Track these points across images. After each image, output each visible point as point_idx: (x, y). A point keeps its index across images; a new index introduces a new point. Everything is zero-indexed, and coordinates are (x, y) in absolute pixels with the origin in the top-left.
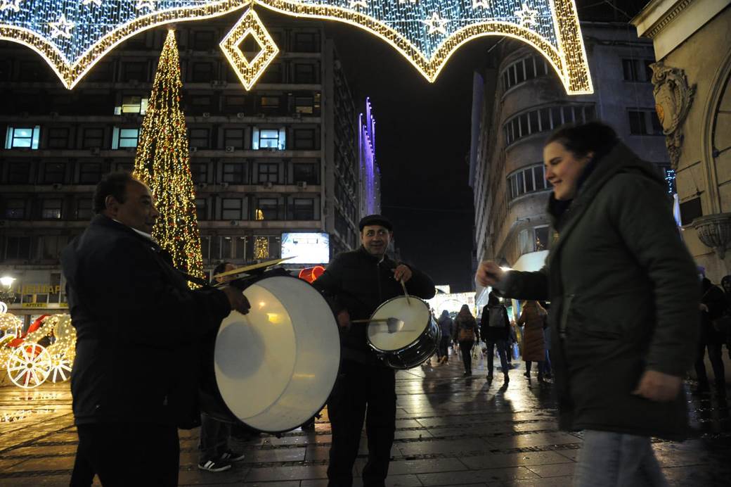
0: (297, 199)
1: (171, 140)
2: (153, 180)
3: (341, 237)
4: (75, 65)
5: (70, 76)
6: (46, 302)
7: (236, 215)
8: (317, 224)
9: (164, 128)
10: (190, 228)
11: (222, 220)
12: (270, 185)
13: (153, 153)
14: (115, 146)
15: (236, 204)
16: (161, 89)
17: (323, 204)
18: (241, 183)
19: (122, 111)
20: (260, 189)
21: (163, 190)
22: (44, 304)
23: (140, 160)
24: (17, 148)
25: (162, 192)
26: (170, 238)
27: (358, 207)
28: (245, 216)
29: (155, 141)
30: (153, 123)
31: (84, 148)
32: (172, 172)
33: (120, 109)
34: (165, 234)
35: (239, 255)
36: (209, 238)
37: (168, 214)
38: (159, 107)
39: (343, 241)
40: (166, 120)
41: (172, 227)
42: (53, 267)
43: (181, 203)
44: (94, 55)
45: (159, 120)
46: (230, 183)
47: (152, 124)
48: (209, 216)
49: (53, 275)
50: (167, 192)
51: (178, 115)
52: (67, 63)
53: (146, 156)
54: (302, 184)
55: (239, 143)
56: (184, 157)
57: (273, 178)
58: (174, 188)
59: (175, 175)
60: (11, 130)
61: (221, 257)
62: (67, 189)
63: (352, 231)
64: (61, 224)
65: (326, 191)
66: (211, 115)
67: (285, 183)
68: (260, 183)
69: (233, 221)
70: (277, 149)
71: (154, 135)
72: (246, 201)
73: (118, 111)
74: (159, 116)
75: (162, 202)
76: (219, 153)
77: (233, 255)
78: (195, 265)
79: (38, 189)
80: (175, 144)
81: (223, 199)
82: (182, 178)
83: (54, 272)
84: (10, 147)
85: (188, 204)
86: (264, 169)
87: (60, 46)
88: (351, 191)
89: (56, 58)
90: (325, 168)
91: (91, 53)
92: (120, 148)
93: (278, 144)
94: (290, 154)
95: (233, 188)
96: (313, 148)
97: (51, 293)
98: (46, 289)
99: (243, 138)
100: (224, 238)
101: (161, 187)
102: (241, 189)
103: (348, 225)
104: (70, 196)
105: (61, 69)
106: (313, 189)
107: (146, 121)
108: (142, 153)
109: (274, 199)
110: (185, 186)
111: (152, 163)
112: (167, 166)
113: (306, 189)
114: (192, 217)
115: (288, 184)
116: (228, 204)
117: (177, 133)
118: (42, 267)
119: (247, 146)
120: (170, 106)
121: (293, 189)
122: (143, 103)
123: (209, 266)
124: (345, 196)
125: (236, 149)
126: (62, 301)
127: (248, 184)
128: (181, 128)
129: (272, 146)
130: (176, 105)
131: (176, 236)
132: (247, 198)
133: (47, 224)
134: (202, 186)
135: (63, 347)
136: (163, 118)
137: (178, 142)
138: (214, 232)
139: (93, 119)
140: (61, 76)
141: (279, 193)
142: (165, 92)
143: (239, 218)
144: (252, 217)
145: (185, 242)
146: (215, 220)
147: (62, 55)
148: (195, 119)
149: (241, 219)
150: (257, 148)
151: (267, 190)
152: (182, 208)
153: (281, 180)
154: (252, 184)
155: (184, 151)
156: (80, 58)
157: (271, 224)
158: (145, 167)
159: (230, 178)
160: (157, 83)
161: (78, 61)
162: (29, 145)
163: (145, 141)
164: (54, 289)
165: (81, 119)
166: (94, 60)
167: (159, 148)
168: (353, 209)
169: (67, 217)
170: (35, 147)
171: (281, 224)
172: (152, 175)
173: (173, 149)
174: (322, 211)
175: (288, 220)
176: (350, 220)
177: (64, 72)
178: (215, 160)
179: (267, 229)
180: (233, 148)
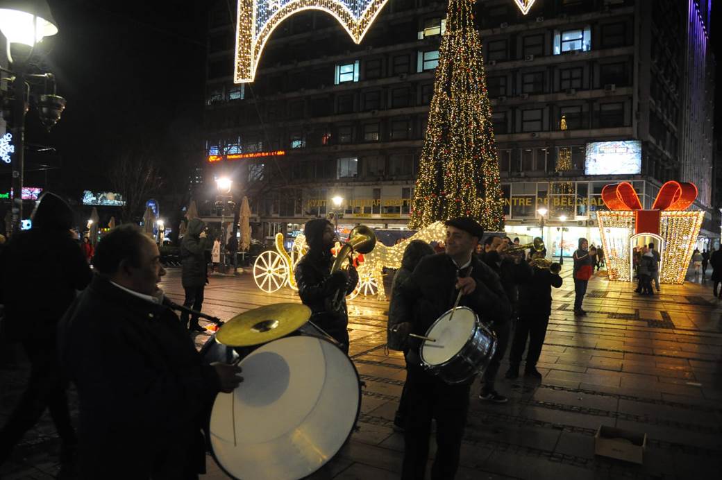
0: (604, 104)
1: (466, 60)
2: (451, 102)
3: (658, 143)
4: (361, 20)
5: (357, 31)
6: (370, 213)
7: (536, 126)
8: (628, 131)
9: (460, 49)
10: (487, 147)
11: (522, 132)
12: (573, 91)
13: (450, 76)
14: (420, 70)
15: (536, 114)
16: (455, 9)
17: (635, 107)
18: (542, 93)
19: (424, 35)
20: (562, 97)
21: (460, 110)
22: (369, 215)
23: (439, 83)
24: (343, 83)
25: (459, 113)
26: (468, 158)
27: (681, 107)
28: (546, 127)
29: (452, 63)
30: (450, 45)
31: (395, 75)
32: (469, 92)
33: (422, 33)
34: (464, 154)
35: (540, 167)
36: (509, 151)
37: (466, 134)
38: (454, 29)
39: (660, 148)
40: (461, 41)
41: (471, 147)
42: (374, 183)
43: (478, 122)
44: (376, 6)
45: (454, 42)
46: (530, 94)
47: (449, 47)
48: (509, 131)
49: (375, 190)
50: (464, 112)
51: (472, 34)
52: (354, 18)
53: (444, 79)
54: (611, 86)
55: (539, 50)
56: (480, 76)
57: (577, 83)
58: (471, 109)
59: (471, 95)
60: (338, 67)
61: (521, 170)
62: (382, 114)
63: (672, 135)
64: (379, 146)
65: (639, 92)
66: (509, 24)
67: (591, 88)
68: (562, 91)
69: (533, 133)
70: (581, 51)
71: (450, 58)
72: (546, 111)
73: (421, 35)
74: (455, 37)
75: (460, 123)
76: (519, 64)
77: (534, 165)
78: (493, 182)
79: (361, 116)
80: (471, 64)
81: (522, 111)
82: (478, 97)
83: (376, 187)
84: (338, 83)
85: (485, 122)
86: (566, 75)
87: (348, 5)
88: (672, 88)
89: (345, 16)
90: (639, 65)
91: (373, 5)
92: (424, 71)
93: (582, 44)
94: (597, 54)
95: (533, 98)
96: (625, 45)
97: (374, 205)
98: (370, 203)
99: (543, 45)
100: (524, 151)
101: (459, 109)
102: (541, 98)
103: (668, 128)
104: (385, 120)
105: (350, 26)
106: (623, 91)
107: (443, 45)
108: (440, 77)
109: (578, 106)
110: (482, 105)
111: (450, 85)
112: (464, 87)
113: (614, 92)
114: (489, 135)
115: (593, 89)
116: (528, 115)
117: (472, 53)
118: (366, 183)
119: (547, 52)
120: (465, 26)
121: (599, 93)
122: (442, 24)
123: (510, 179)
124: (664, 95)
125: (536, 56)
126: (382, 213)
127: (549, 93)
128: (476, 46)
129: (576, 48)
130: (470, 24)
131: (474, 155)
132: (548, 108)
133: (368, 146)
134: (501, 99)
135: (370, 268)
136: (459, 40)
137: (474, 61)
138: (515, 145)
139: (400, 47)
140: (350, 33)
141: (583, 99)
142: (460, 13)
143: (540, 129)
144: (555, 127)
145: (482, 161)
146: (515, 133)
147: (350, 12)
148: (493, 32)
149: (542, 131)
150: (559, 53)
151: (571, 97)
152: (478, 127)
153: (585, 86)
154: (553, 92)
155: (480, 70)
156: (365, 12)
157: (574, 134)
158: (444, 90)
159: (530, 88)
160: (451, 4)
161: (363, 15)
162: (351, 79)
163: (443, 64)
164: (376, 201)
165: (391, 48)
166: (376, 11)
167: (457, 70)
168: (675, 109)
169: (385, 139)
170: (356, 80)
171: (585, 133)
172: (450, 97)
173: (469, 69)
174: (634, 116)
175: (593, 128)
176: (670, 122)
177: (353, 29)
178: (514, 71)
179: (570, 139)
180: (532, 56)
